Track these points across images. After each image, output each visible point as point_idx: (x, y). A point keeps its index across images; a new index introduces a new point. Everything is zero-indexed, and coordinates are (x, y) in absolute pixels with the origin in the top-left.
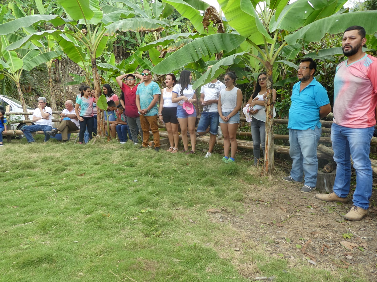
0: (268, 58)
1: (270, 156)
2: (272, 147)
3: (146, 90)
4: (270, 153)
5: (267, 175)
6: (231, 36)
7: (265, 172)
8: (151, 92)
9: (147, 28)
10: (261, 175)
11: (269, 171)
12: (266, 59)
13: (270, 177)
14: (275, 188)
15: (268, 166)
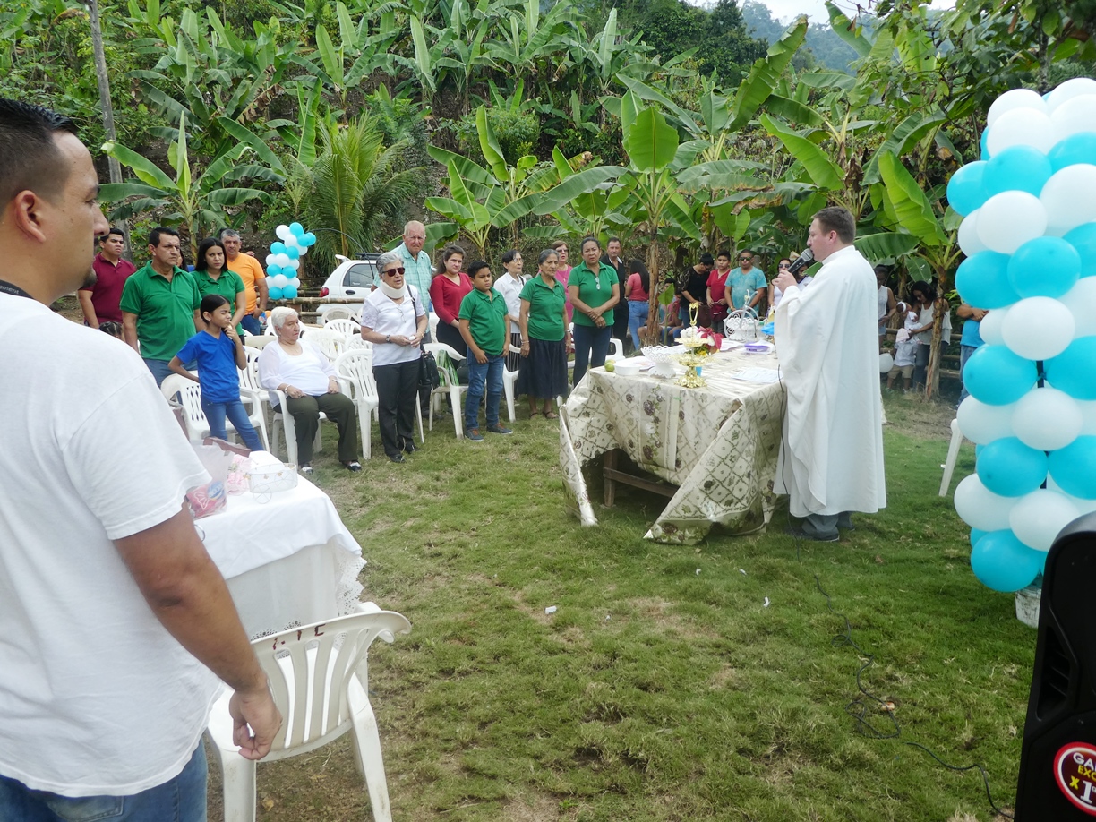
0: (942, 262)
1: (934, 380)
2: (936, 369)
3: (746, 281)
4: (934, 376)
5: (929, 402)
6: (901, 236)
7: (927, 398)
8: (753, 283)
9: (748, 185)
10: (921, 402)
11: (931, 398)
12: (939, 262)
13: (933, 404)
14: (940, 415)
15: (930, 391)
